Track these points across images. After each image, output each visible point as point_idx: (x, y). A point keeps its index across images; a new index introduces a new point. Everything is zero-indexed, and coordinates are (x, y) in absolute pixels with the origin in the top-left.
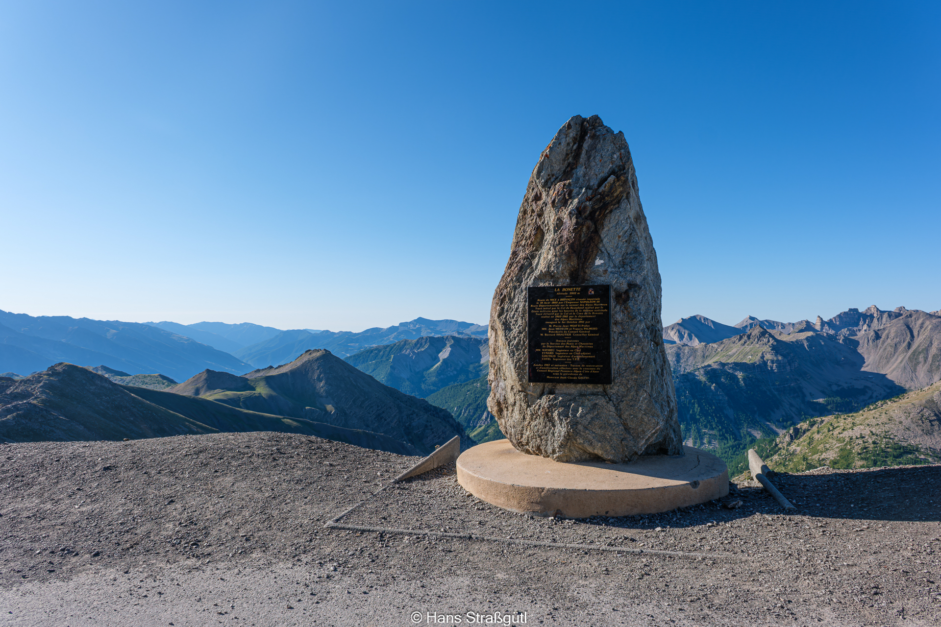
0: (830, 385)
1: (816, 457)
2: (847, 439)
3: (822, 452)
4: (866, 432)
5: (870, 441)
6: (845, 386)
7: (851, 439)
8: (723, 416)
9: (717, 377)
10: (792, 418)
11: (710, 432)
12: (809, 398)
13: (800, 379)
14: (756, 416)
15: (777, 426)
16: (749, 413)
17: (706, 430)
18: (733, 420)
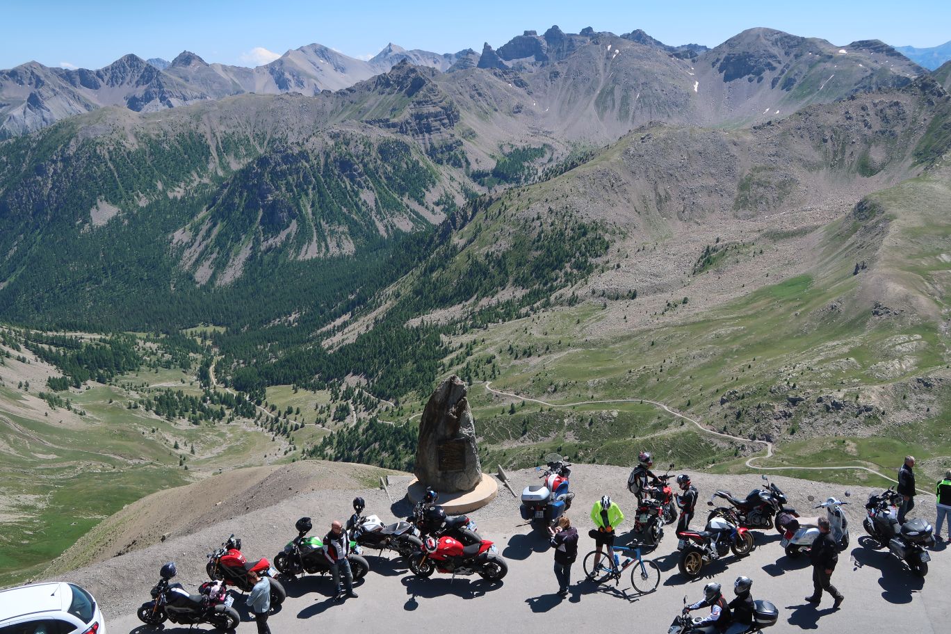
0: (501, 147)
1: (484, 250)
2: (522, 222)
3: (491, 244)
4: (544, 211)
5: (549, 221)
6: (520, 146)
7: (526, 221)
8: (360, 203)
9: (348, 144)
10: (454, 197)
11: (341, 229)
12: (475, 167)
13: (463, 140)
14: (405, 199)
15: (433, 211)
16: (396, 196)
17: (335, 227)
18: (374, 208)
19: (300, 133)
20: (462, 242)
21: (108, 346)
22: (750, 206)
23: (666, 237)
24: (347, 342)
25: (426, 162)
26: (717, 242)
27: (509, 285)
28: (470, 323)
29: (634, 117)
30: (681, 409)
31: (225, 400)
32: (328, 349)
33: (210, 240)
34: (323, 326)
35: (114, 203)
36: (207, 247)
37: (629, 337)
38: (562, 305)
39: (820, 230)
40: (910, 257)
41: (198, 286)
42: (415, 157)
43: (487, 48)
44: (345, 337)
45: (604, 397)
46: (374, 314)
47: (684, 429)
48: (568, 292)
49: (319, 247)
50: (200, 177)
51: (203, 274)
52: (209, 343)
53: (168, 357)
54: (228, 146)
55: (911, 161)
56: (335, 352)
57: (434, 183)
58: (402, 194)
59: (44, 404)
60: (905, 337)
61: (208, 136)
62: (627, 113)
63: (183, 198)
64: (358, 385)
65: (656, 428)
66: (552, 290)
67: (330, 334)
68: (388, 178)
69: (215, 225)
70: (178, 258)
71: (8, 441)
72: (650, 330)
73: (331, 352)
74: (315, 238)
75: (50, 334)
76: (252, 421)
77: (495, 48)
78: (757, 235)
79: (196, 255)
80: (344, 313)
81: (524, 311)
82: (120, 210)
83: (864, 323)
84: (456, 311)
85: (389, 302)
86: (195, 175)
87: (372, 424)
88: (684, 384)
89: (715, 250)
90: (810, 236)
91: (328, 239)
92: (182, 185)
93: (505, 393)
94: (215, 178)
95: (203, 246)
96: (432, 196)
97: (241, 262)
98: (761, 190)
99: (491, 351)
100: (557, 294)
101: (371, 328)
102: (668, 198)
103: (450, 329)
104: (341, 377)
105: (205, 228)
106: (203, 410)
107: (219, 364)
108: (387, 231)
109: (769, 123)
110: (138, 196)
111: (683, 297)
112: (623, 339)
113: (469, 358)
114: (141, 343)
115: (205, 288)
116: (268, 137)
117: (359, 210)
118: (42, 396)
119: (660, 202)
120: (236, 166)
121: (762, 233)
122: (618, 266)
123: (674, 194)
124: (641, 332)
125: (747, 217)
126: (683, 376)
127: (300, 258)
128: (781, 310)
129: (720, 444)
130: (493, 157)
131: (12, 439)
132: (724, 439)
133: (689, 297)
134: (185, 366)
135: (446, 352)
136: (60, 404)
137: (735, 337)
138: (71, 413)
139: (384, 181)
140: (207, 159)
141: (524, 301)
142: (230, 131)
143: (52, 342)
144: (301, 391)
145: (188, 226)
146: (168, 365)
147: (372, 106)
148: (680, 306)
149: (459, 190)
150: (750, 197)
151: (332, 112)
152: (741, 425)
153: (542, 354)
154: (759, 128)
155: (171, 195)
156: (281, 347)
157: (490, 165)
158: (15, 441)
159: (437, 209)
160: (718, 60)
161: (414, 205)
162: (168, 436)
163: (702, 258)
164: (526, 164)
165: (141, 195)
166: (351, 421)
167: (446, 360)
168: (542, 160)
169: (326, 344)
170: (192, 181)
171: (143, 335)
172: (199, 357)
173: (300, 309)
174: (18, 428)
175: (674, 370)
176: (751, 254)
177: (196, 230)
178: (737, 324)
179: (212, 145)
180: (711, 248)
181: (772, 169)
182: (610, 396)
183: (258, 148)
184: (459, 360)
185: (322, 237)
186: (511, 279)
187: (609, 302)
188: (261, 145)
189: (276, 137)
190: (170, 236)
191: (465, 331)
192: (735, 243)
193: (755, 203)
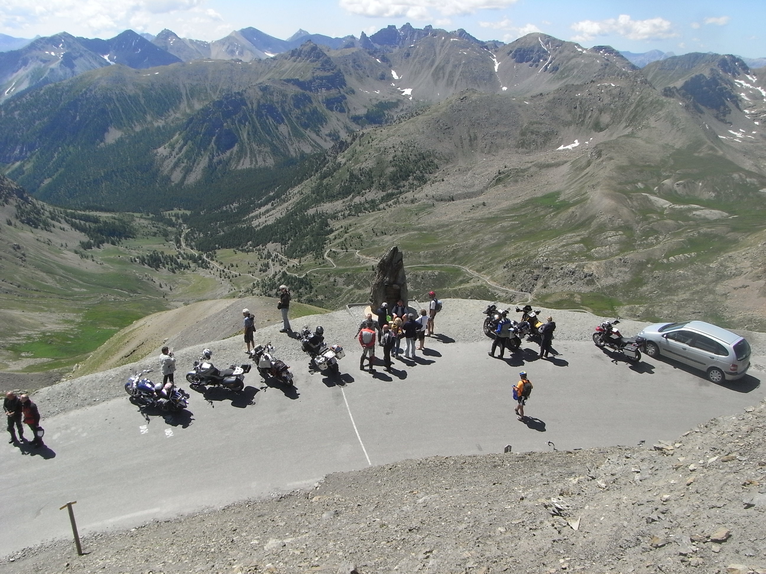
4: (397, 142)
5: (400, 150)
7: (385, 149)
8: (278, 134)
9: (271, 94)
10: (339, 132)
11: (266, 150)
12: (353, 113)
13: (346, 95)
14: (307, 132)
15: (325, 141)
16: (301, 129)
17: (262, 148)
18: (288, 137)
19: (240, 86)
20: (343, 161)
21: (116, 221)
22: (526, 146)
23: (473, 163)
24: (269, 223)
25: (322, 108)
26: (505, 167)
27: (373, 189)
28: (347, 212)
29: (456, 85)
30: (478, 271)
31: (192, 258)
32: (256, 227)
33: (180, 155)
34: (253, 212)
35: (119, 129)
36: (179, 160)
37: (447, 226)
38: (406, 202)
39: (568, 164)
40: (620, 184)
41: (173, 184)
42: (315, 104)
43: (363, 35)
44: (267, 219)
45: (431, 262)
46: (286, 205)
47: (479, 284)
48: (409, 195)
49: (251, 161)
50: (175, 113)
51: (177, 176)
52: (180, 221)
53: (155, 230)
54: (193, 93)
55: (624, 124)
56: (261, 229)
57: (326, 122)
58: (306, 129)
59: (78, 257)
60: (613, 233)
61: (181, 86)
62: (452, 82)
63: (163, 127)
64: (275, 250)
65: (462, 282)
66: (401, 193)
67: (257, 217)
68: (298, 118)
69: (184, 145)
70: (161, 166)
71: (56, 280)
72: (461, 222)
73: (258, 228)
74: (249, 155)
75: (79, 212)
76: (208, 271)
77: (368, 35)
78: (530, 165)
79: (172, 164)
80: (266, 203)
81: (381, 206)
82: (123, 133)
84: (339, 205)
85: (295, 198)
86: (172, 112)
87: (284, 274)
88: (480, 256)
89: (503, 173)
90: (562, 167)
91: (257, 156)
92: (163, 118)
93: (368, 258)
94: (185, 114)
95: (176, 158)
96: (325, 131)
97: (201, 169)
98: (534, 136)
99: (360, 231)
100: (403, 196)
101: (284, 214)
102: (476, 138)
103: (334, 217)
104: (265, 244)
105: (178, 146)
106: (176, 263)
107: (187, 234)
108: (296, 152)
109: (541, 94)
110: (135, 125)
111: (482, 202)
112: (443, 226)
113: (346, 235)
114: (137, 220)
115: (176, 185)
116: (219, 88)
117: (279, 138)
118: (76, 252)
119: (470, 140)
120: (198, 106)
121: (533, 163)
122: (443, 180)
123: (480, 136)
124: (455, 223)
125: (524, 153)
126: (480, 251)
127: (239, 168)
128: (542, 213)
129: (501, 294)
130: (365, 107)
131: (58, 278)
132: (503, 291)
133: (485, 202)
134: (166, 235)
135: (332, 231)
136: (87, 257)
137: (513, 228)
138: (94, 263)
139: (294, 120)
140: (180, 102)
141: (383, 200)
142: (195, 83)
143: (81, 218)
144: (239, 252)
145: (167, 145)
146: (155, 234)
147: (287, 70)
148: (480, 207)
149: (343, 127)
150: (527, 141)
151: (261, 73)
152: (513, 283)
153: (393, 234)
154: (534, 97)
155: (156, 125)
156: (227, 224)
157: (362, 112)
158: (60, 279)
159: (328, 139)
160: (511, 52)
161: (314, 136)
162: (155, 279)
163: (496, 177)
164: (386, 112)
165: (136, 124)
166: (271, 272)
167: (331, 236)
168: (396, 110)
169: (255, 223)
170: (169, 116)
171: (138, 215)
172: (174, 229)
173: (239, 201)
174: (61, 272)
175: (474, 247)
176: (526, 177)
177: (172, 147)
178: (515, 220)
179: (184, 92)
180: (501, 171)
181: (541, 124)
182: (435, 262)
183: (213, 96)
184: (340, 236)
185: (253, 155)
186: (374, 186)
187: (436, 203)
188: (215, 93)
189: (224, 88)
190: (155, 151)
191: (344, 217)
192: (516, 169)
193: (529, 145)
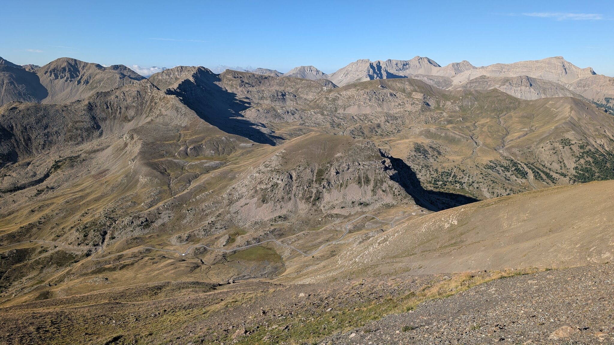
22: (74, 140)
26: (60, 157)
29: (2, 100)
30: (54, 240)
37: (18, 210)
39: (110, 147)
47: (57, 249)
55: (145, 116)
65: (40, 253)
72: (30, 205)
78: (80, 153)
83: (136, 185)
88: (53, 228)
89: (59, 161)
90: (106, 151)
98: (79, 132)
102: (29, 139)
109: (78, 101)
111: (45, 187)
112: (14, 212)
122: (6, 176)
123: (33, 137)
124: (25, 207)
125: (72, 145)
126: (52, 224)
129: (77, 253)
132: (79, 250)
133: (49, 186)
148: (45, 190)
150: (74, 135)
152: (86, 242)
160: (46, 72)
163: (54, 165)
176: (79, 161)
180: (57, 161)
181: (83, 122)
187: (2, 195)
192: (69, 157)
193: (76, 138)
